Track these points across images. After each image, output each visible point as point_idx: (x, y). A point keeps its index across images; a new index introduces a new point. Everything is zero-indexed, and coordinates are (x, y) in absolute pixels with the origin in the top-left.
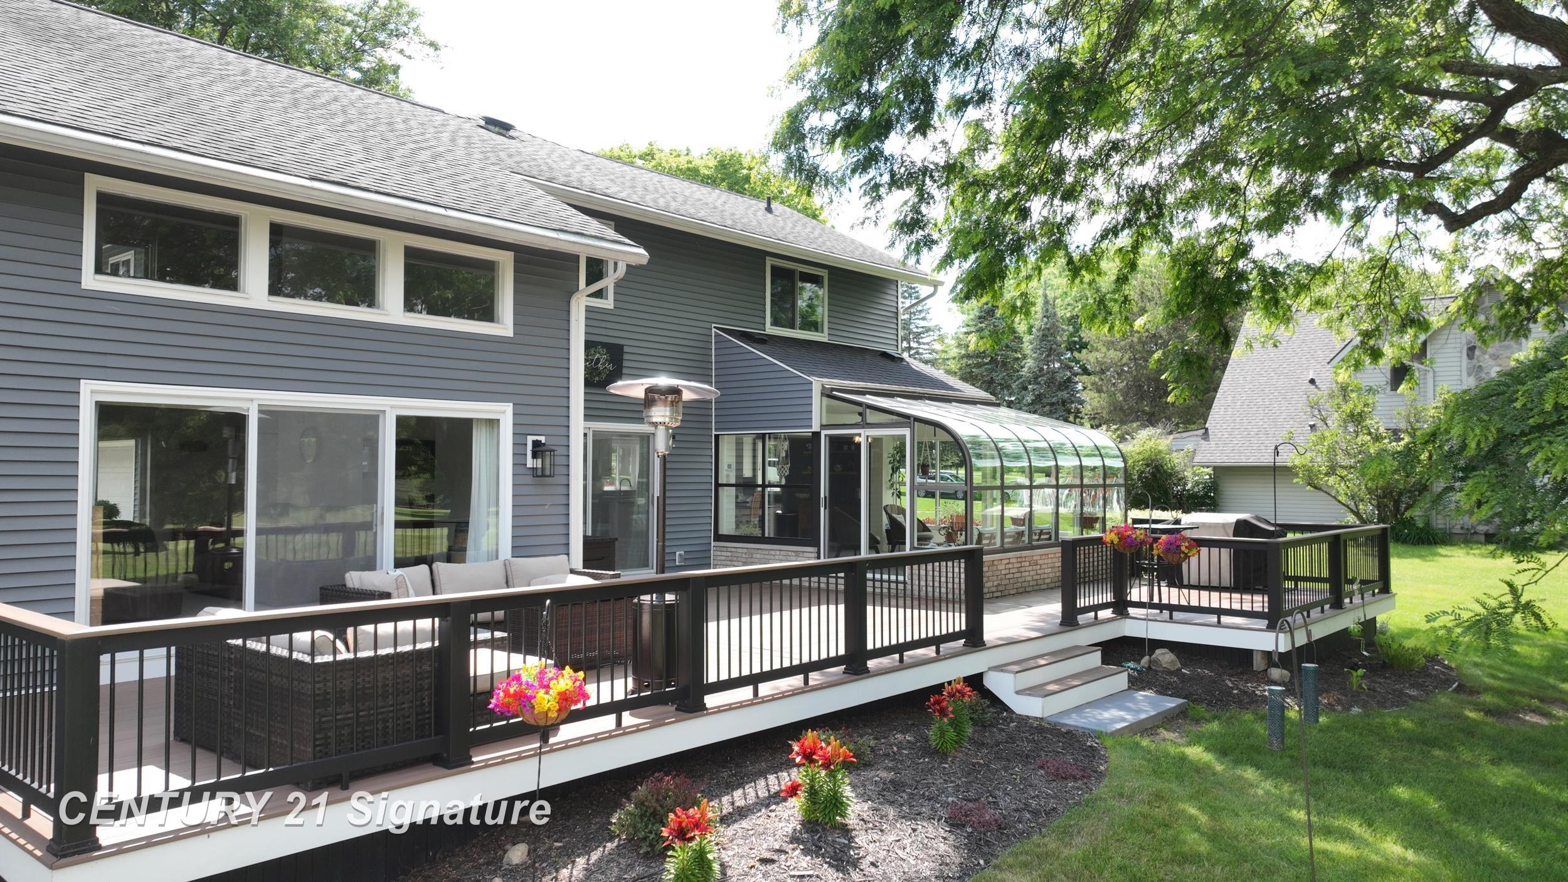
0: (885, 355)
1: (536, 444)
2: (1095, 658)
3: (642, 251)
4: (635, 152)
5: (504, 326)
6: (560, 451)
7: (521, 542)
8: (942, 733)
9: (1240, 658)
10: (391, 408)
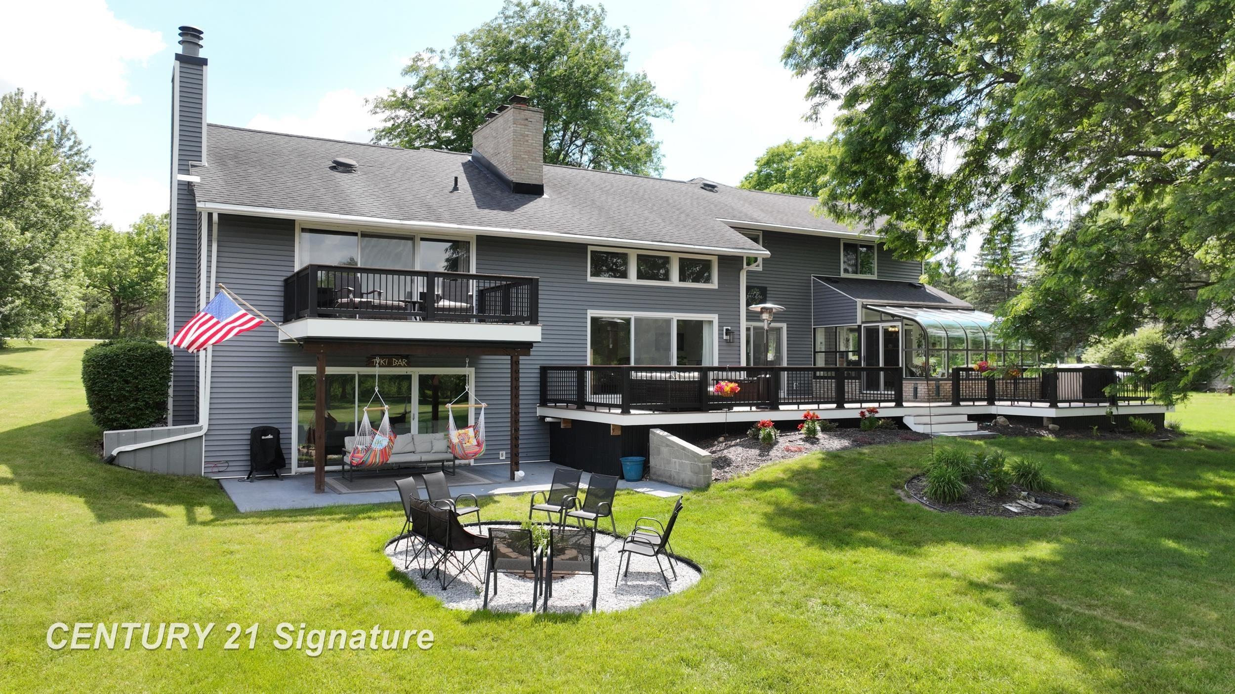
0: (911, 285)
1: (727, 330)
2: (965, 418)
3: (768, 252)
4: (795, 146)
5: (714, 285)
6: (736, 333)
8: (865, 424)
9: (1037, 422)
10: (676, 317)
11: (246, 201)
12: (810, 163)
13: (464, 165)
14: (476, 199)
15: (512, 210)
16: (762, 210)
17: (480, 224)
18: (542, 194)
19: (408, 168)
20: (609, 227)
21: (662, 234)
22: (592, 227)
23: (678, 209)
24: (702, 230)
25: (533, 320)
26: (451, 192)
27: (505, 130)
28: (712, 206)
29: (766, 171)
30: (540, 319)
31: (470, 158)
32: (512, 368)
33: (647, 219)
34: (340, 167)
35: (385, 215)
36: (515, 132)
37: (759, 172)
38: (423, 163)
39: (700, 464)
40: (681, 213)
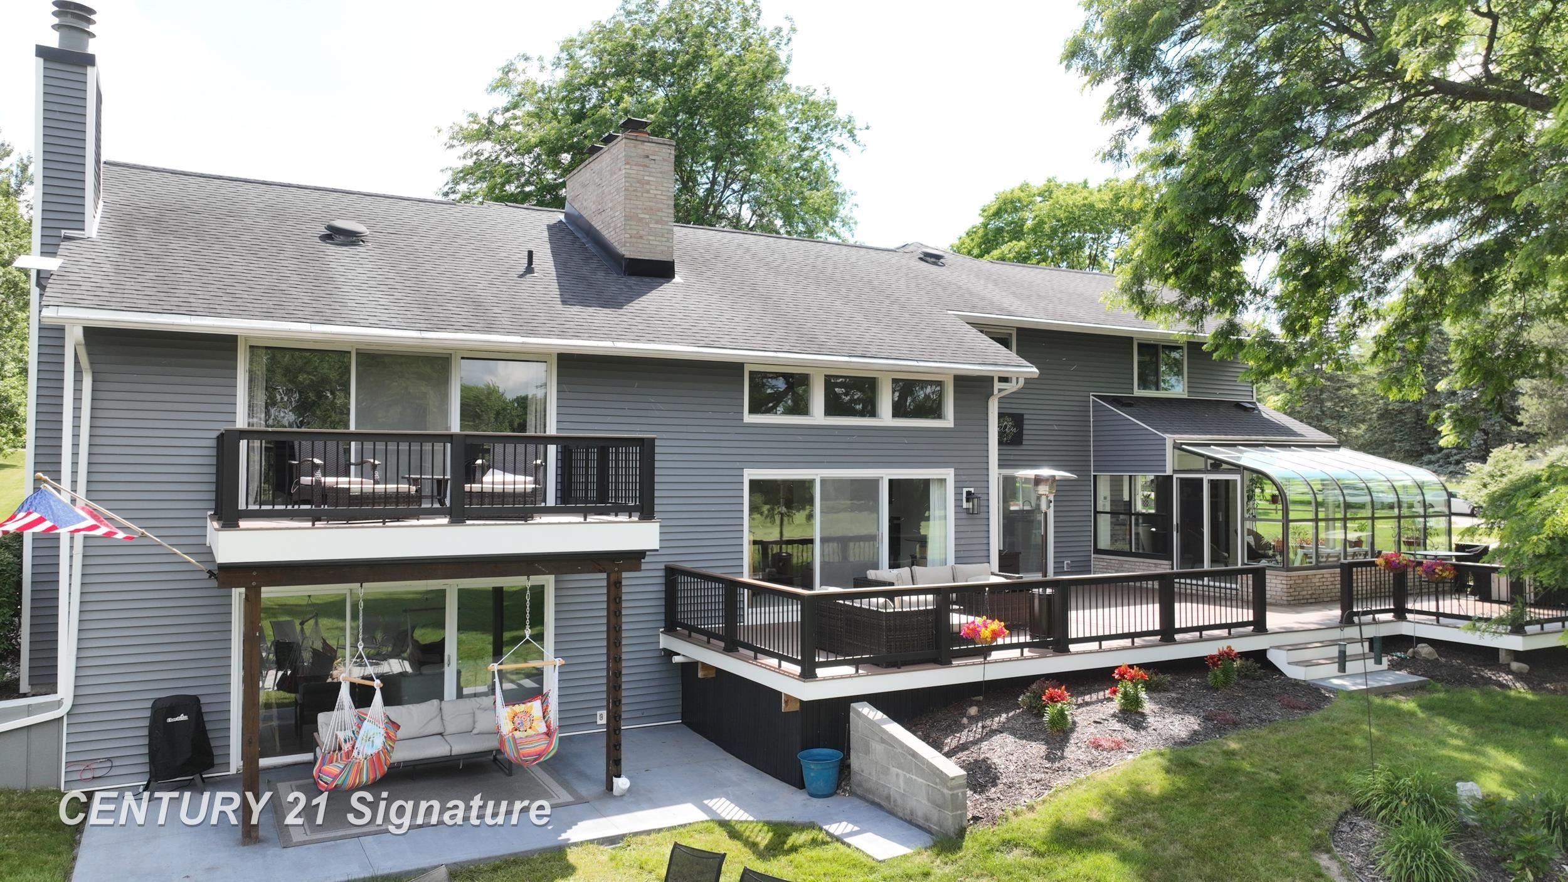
0: (1238, 406)
1: (969, 493)
4: (1034, 190)
5: (948, 421)
6: (984, 497)
7: (962, 554)
8: (1216, 677)
10: (885, 475)
11: (142, 303)
12: (1058, 212)
13: (550, 228)
14: (561, 287)
15: (619, 305)
16: (1013, 293)
17: (562, 335)
18: (673, 277)
19: (457, 236)
20: (780, 333)
21: (865, 341)
22: (751, 333)
23: (888, 297)
24: (928, 332)
25: (646, 512)
26: (521, 276)
27: (612, 173)
28: (939, 289)
29: (994, 224)
30: (656, 508)
31: (562, 217)
32: (608, 594)
33: (839, 315)
34: (336, 236)
35: (394, 322)
36: (627, 176)
37: (985, 225)
38: (484, 226)
39: (946, 791)
40: (892, 303)
